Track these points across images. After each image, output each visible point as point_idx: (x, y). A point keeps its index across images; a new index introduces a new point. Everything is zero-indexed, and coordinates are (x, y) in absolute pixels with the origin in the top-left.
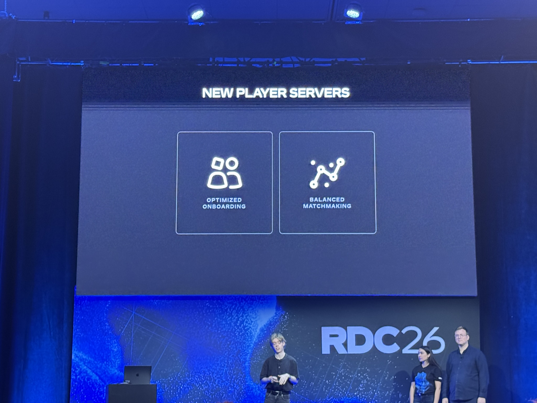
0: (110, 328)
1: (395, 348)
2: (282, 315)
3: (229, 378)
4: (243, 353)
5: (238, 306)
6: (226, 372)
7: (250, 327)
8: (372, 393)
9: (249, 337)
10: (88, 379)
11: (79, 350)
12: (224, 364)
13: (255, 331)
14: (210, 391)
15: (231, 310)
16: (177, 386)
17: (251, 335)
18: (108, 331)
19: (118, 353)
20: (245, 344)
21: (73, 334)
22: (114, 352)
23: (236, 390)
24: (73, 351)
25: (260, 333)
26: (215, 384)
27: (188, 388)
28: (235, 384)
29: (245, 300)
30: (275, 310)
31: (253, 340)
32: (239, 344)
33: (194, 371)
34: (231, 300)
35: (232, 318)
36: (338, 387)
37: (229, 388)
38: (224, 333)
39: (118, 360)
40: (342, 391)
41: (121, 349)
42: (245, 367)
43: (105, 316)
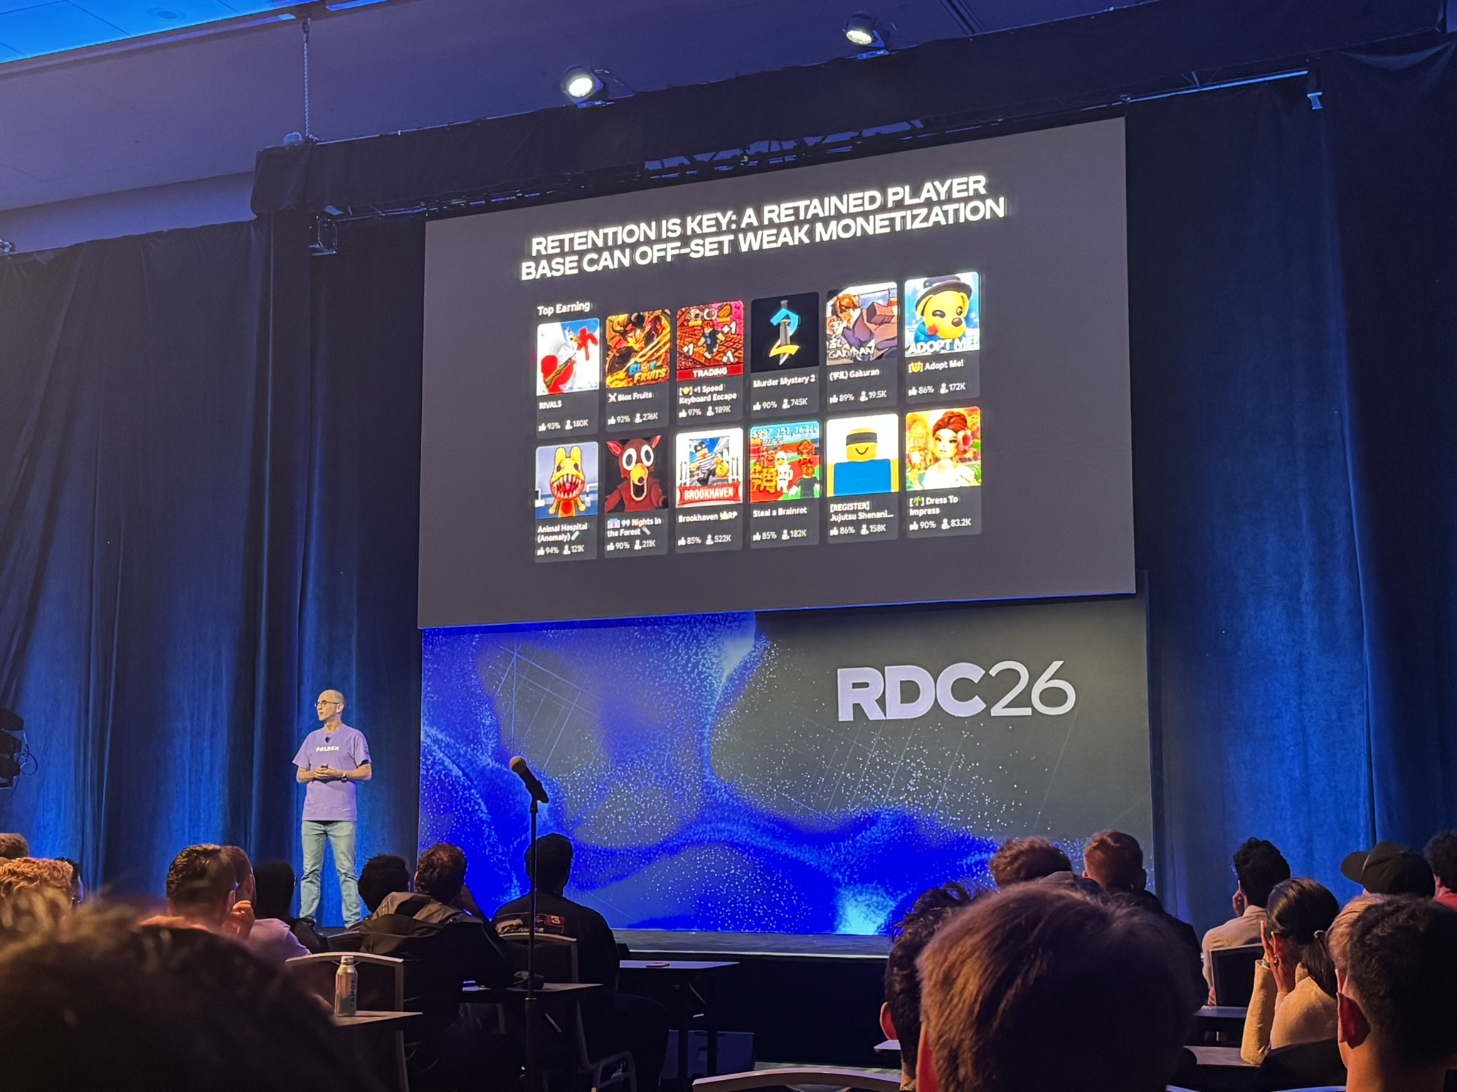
0: (479, 683)
1: (976, 705)
2: (766, 649)
3: (675, 771)
4: (698, 723)
5: (688, 635)
6: (668, 760)
8: (932, 796)
9: (709, 694)
10: (446, 776)
11: (431, 724)
12: (664, 745)
13: (718, 681)
14: (642, 796)
15: (678, 642)
16: (587, 787)
17: (712, 688)
18: (475, 688)
19: (491, 728)
20: (701, 706)
21: (422, 696)
22: (486, 727)
23: (686, 793)
25: (727, 685)
26: (651, 782)
27: (606, 790)
28: (684, 782)
29: (700, 623)
30: (753, 639)
31: (715, 699)
32: (691, 707)
33: (615, 760)
34: (677, 624)
35: (678, 657)
36: (869, 784)
37: (674, 790)
38: (665, 687)
39: (492, 741)
41: (497, 722)
42: (702, 749)
43: (470, 663)
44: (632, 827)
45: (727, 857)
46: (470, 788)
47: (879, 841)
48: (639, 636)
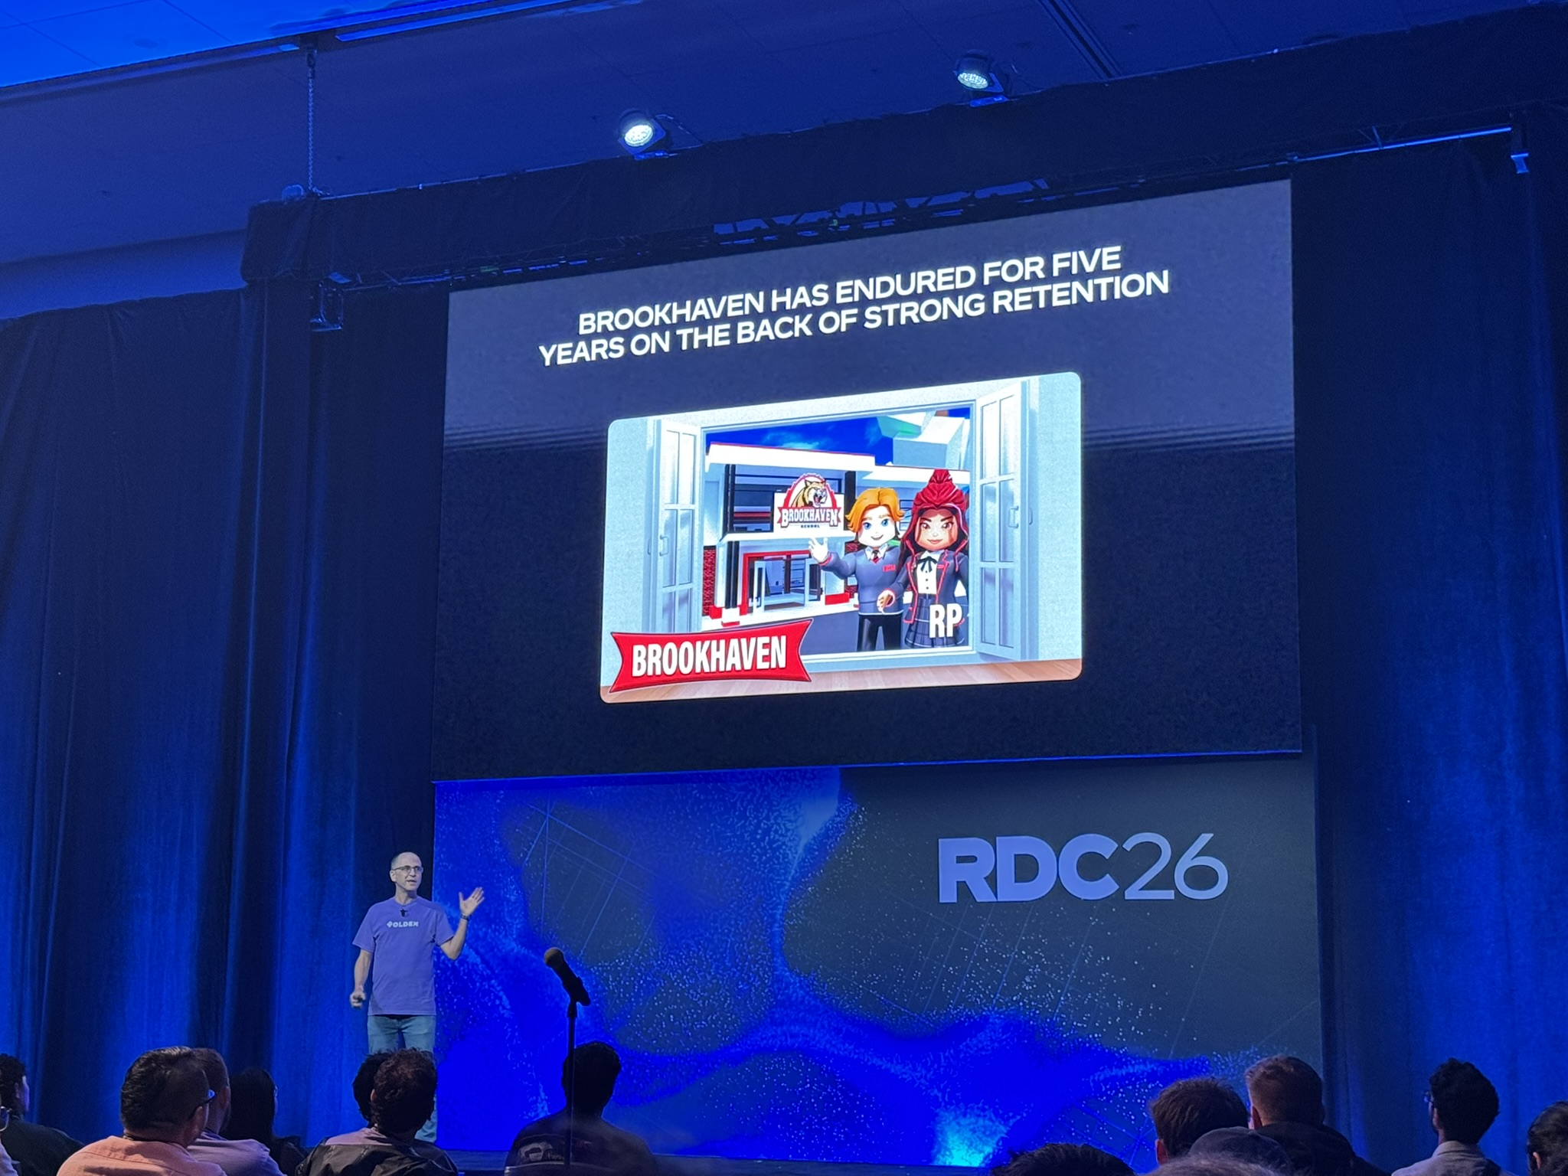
0: (503, 850)
1: (1106, 886)
2: (852, 813)
3: (740, 961)
4: (769, 902)
5: (757, 796)
6: (732, 947)
7: (784, 844)
8: (1052, 996)
9: (782, 867)
12: (727, 929)
13: (794, 851)
14: (699, 991)
15: (745, 804)
16: (632, 979)
17: (786, 860)
18: (498, 856)
19: (517, 904)
20: (772, 881)
21: (434, 865)
22: (510, 904)
23: (753, 988)
25: (804, 856)
26: (710, 973)
27: (655, 983)
28: (751, 974)
29: (773, 780)
30: (837, 802)
31: (790, 873)
32: (760, 882)
33: (667, 946)
34: (744, 780)
35: (746, 822)
36: (975, 982)
37: (738, 985)
38: (730, 858)
39: (517, 921)
40: (984, 993)
41: (524, 896)
42: (773, 934)
43: (493, 825)
44: (685, 1029)
45: (801, 1067)
46: (489, 978)
47: (988, 1050)
48: (698, 795)
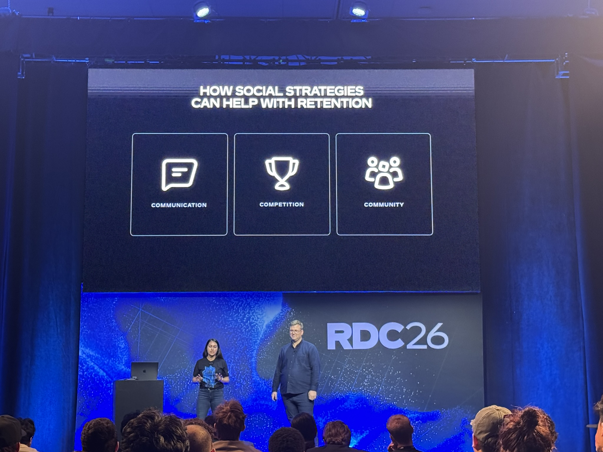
0: (117, 325)
1: (399, 343)
2: (288, 312)
3: (236, 374)
4: (250, 349)
5: (244, 303)
7: (257, 324)
8: (376, 387)
9: (256, 334)
10: (95, 375)
11: (86, 347)
12: (230, 360)
13: (261, 327)
15: (238, 307)
17: (258, 331)
18: (114, 327)
19: (125, 349)
20: (251, 340)
21: (80, 331)
22: (121, 348)
23: (242, 385)
24: (80, 348)
25: (266, 329)
28: (241, 380)
29: (251, 297)
30: (281, 306)
31: (259, 336)
32: (245, 340)
34: (238, 297)
35: (239, 314)
36: (343, 382)
38: (231, 330)
39: (125, 356)
40: (347, 386)
41: (128, 345)
42: (252, 363)
43: (112, 313)
45: (265, 418)
46: (110, 382)
47: (349, 410)
48: (215, 302)
